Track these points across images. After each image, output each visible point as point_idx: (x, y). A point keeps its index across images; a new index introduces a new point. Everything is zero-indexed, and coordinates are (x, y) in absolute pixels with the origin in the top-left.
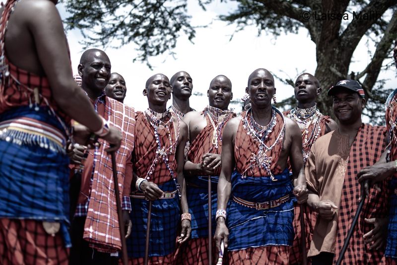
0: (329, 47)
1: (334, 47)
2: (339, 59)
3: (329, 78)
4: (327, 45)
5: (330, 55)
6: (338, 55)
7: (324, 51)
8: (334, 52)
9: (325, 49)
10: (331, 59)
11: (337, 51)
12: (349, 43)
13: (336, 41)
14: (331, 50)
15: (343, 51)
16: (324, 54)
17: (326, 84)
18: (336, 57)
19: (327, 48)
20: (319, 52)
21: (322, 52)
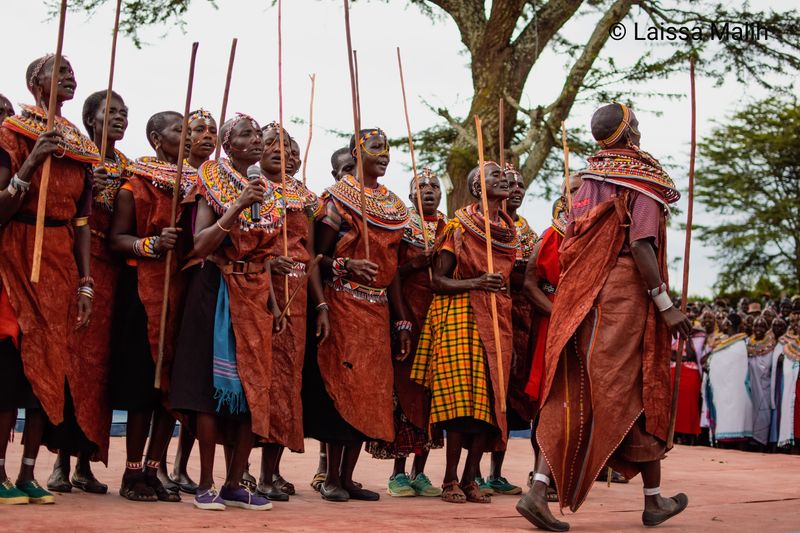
0: (497, 60)
1: (504, 61)
2: (510, 80)
4: (494, 57)
5: (498, 73)
6: (510, 73)
7: (488, 65)
8: (504, 68)
9: (489, 61)
10: (499, 78)
11: (509, 67)
12: (526, 56)
13: (507, 51)
14: (500, 64)
15: (517, 67)
16: (488, 69)
17: (491, 118)
18: (507, 76)
19: (493, 61)
20: (479, 65)
21: (485, 66)
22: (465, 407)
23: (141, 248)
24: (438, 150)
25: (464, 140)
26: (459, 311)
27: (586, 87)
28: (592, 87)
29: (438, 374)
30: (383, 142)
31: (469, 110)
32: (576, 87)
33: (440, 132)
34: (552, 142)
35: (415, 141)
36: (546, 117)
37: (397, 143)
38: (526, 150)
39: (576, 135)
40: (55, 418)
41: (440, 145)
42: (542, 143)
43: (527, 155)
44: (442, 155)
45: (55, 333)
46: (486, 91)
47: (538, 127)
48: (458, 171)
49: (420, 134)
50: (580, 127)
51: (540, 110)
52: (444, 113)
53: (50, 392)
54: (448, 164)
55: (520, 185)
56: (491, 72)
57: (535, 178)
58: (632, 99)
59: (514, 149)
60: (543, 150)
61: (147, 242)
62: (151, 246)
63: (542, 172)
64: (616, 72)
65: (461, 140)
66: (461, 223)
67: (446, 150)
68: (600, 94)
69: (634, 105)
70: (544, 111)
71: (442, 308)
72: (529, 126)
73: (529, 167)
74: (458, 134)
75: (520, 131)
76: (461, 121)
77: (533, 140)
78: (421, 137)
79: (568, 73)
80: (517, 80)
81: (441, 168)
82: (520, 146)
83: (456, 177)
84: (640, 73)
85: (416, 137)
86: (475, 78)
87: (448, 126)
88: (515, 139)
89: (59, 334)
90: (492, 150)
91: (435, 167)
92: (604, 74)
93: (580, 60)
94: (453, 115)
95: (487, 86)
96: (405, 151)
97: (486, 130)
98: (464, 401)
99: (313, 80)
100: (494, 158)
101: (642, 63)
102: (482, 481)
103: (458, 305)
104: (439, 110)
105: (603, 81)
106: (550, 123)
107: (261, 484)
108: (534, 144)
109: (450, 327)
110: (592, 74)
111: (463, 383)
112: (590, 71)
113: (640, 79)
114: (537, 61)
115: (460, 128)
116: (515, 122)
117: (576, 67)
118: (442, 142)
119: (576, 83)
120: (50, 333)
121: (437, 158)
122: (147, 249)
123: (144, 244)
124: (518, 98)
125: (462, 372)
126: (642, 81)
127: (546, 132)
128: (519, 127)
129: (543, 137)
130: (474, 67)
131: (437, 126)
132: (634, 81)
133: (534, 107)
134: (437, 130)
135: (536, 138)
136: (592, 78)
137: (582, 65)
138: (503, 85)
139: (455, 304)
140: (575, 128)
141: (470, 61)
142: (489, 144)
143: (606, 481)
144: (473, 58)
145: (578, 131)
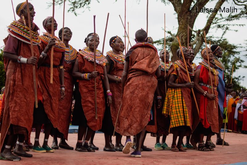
1: (188, 16)
2: (190, 22)
3: (186, 31)
5: (186, 19)
6: (189, 20)
7: (183, 17)
8: (188, 18)
10: (186, 21)
12: (194, 14)
13: (188, 12)
14: (186, 17)
15: (192, 18)
16: (183, 19)
17: (184, 34)
18: (189, 21)
19: (184, 16)
20: (180, 17)
21: (182, 18)
22: (182, 122)
23: (85, 76)
24: (168, 44)
25: (176, 41)
26: (178, 93)
27: (213, 23)
28: (215, 23)
29: (173, 112)
30: (151, 41)
31: (177, 31)
32: (210, 23)
33: (168, 39)
34: (203, 41)
35: (161, 41)
36: (201, 33)
37: (155, 42)
38: (195, 43)
39: (211, 38)
40: (55, 126)
41: (168, 43)
42: (200, 41)
43: (195, 45)
44: (169, 45)
45: (54, 100)
46: (182, 25)
47: (199, 36)
48: (174, 50)
49: (162, 39)
50: (212, 36)
51: (199, 31)
52: (169, 33)
53: (53, 118)
54: (171, 48)
55: (193, 54)
56: (184, 20)
57: (198, 52)
58: (228, 27)
59: (192, 43)
60: (201, 43)
61: (86, 75)
62: (88, 76)
63: (200, 50)
64: (223, 18)
65: (175, 41)
66: (179, 66)
67: (170, 44)
68: (218, 25)
69: (229, 28)
70: (201, 31)
71: (172, 92)
72: (196, 36)
73: (196, 48)
74: (174, 39)
75: (193, 38)
76: (175, 35)
77: (197, 40)
78: (162, 40)
79: (208, 19)
80: (192, 22)
81: (169, 49)
82: (193, 42)
83: (174, 52)
84: (230, 18)
85: (161, 40)
86: (179, 21)
87: (171, 37)
88: (192, 40)
89: (55, 100)
90: (185, 44)
91: (167, 49)
92: (219, 19)
93: (211, 15)
94: (172, 33)
95: (182, 24)
96: (157, 45)
97: (183, 37)
98: (182, 121)
99: (128, 24)
100: (185, 46)
101: (231, 15)
102: (183, 145)
103: (178, 91)
104: (168, 31)
105: (219, 21)
106: (202, 35)
107: (116, 146)
108: (198, 42)
109: (175, 98)
110: (215, 19)
111: (181, 115)
112: (215, 18)
113: (230, 20)
114: (198, 16)
115: (175, 37)
116: (192, 35)
117: (210, 17)
118: (169, 42)
119: (210, 22)
120: (52, 99)
121: (168, 46)
122: (86, 77)
123: (85, 75)
124: (192, 27)
125: (181, 112)
126: (231, 21)
127: (201, 38)
128: (193, 36)
129: (200, 39)
130: (178, 18)
131: (167, 37)
132: (228, 21)
133: (197, 30)
134: (167, 38)
135: (198, 40)
136: (215, 20)
137: (212, 17)
138: (188, 23)
139: (176, 91)
140: (210, 36)
141: (177, 16)
142: (184, 42)
143: (222, 145)
144: (178, 15)
145: (211, 37)
